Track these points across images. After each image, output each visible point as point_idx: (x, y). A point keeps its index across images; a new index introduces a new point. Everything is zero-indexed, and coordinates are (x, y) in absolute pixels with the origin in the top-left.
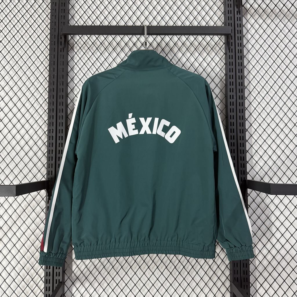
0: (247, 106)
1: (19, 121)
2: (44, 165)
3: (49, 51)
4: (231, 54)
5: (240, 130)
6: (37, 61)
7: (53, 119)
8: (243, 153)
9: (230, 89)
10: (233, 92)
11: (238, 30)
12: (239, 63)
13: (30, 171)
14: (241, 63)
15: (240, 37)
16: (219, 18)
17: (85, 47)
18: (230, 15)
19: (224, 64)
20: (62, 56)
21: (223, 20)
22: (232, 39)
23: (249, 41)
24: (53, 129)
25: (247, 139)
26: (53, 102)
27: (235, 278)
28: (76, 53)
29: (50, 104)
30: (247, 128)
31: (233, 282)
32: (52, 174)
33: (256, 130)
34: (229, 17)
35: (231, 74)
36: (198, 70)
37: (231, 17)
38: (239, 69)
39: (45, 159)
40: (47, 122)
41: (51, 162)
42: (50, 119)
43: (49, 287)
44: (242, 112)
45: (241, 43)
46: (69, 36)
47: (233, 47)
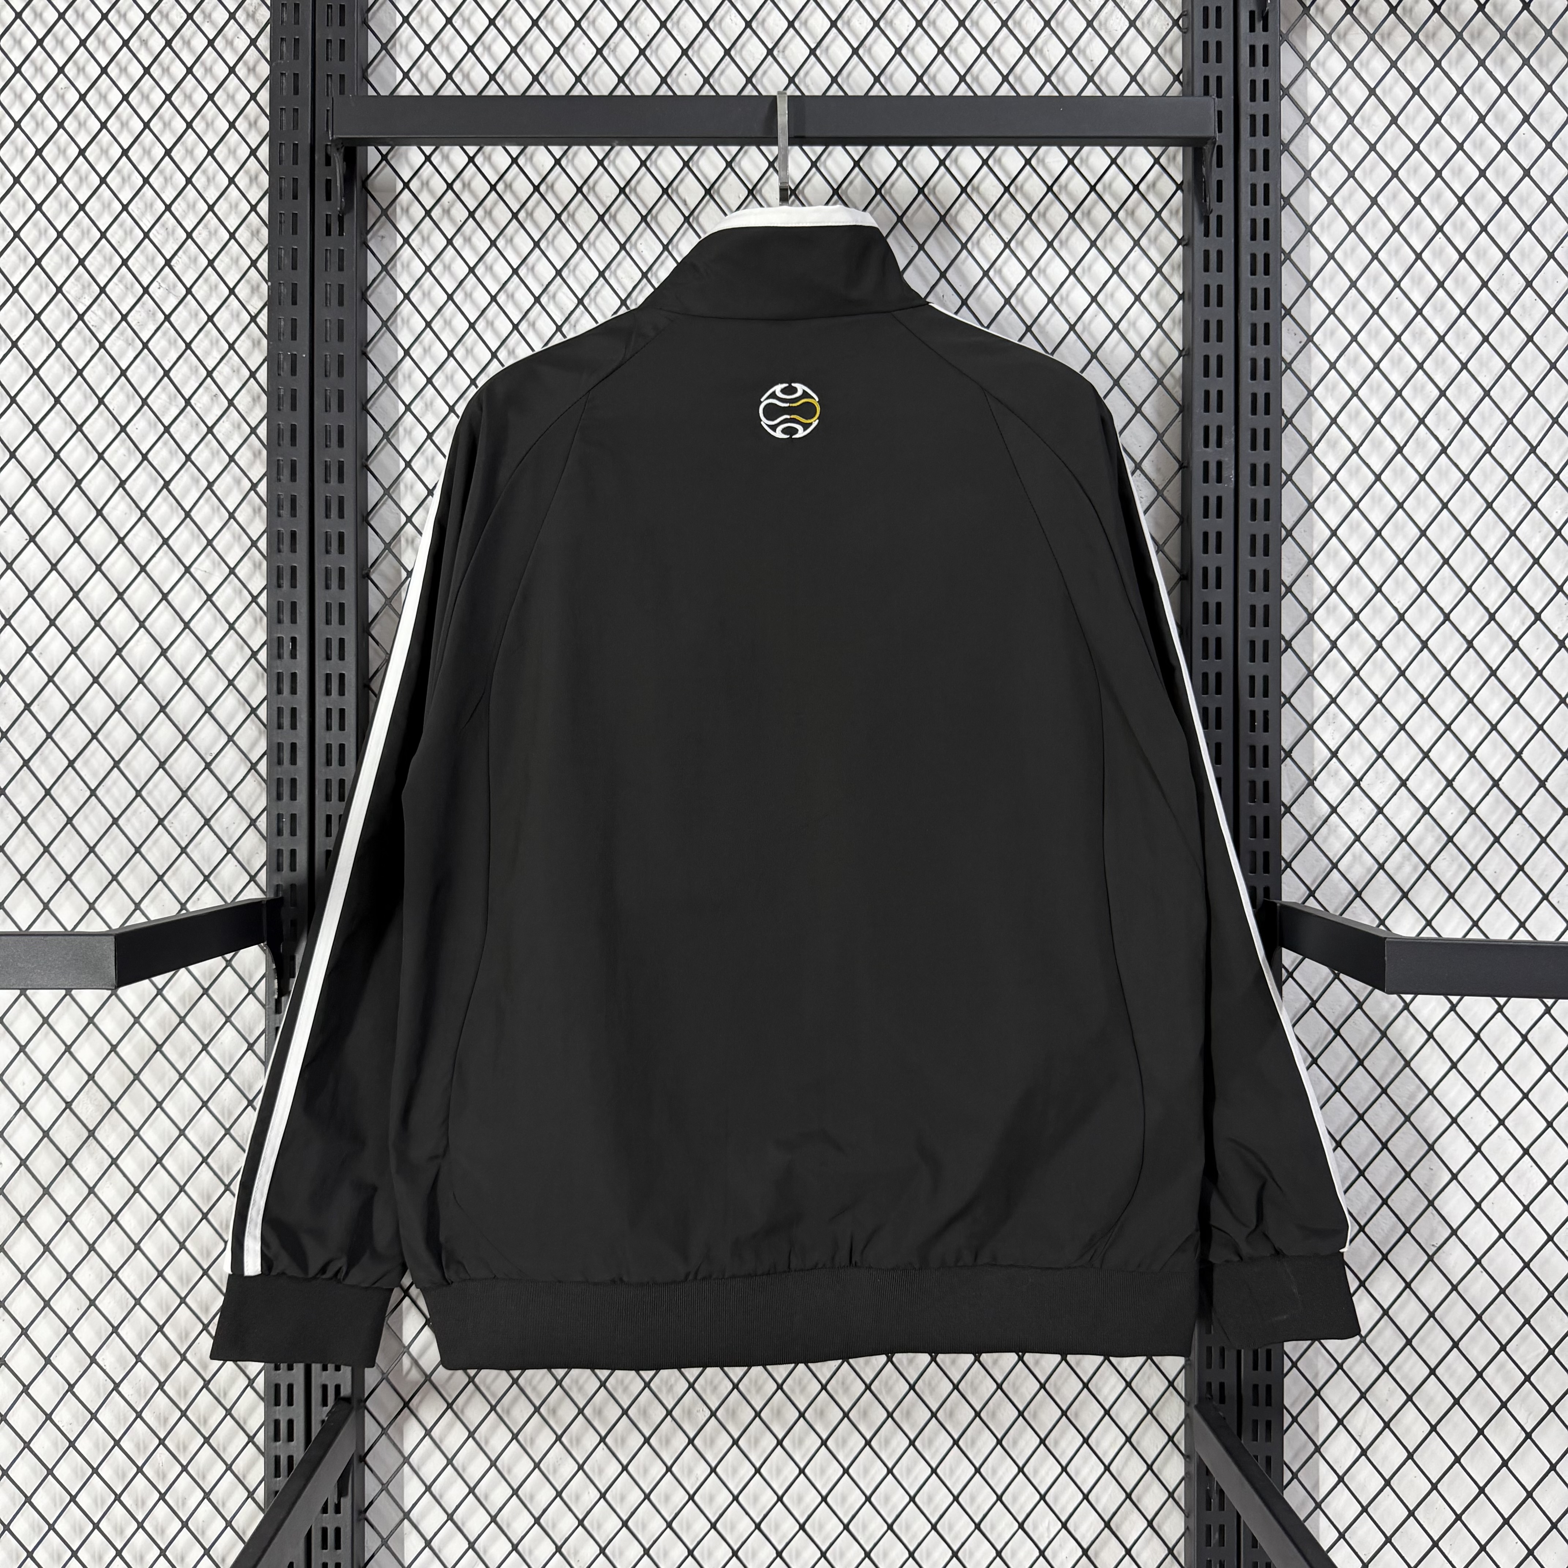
0: (1295, 519)
1: (120, 596)
2: (253, 822)
3: (265, 232)
4: (1213, 244)
5: (1253, 643)
6: (206, 280)
7: (293, 585)
8: (1266, 764)
9: (1207, 429)
10: (1219, 444)
11: (1253, 118)
12: (1254, 291)
13: (184, 850)
14: (1267, 291)
15: (1266, 152)
16: (1154, 51)
17: (452, 205)
18: (1212, 35)
19: (1176, 297)
20: (335, 259)
21: (1174, 59)
22: (1220, 164)
23: (1314, 174)
24: (294, 640)
25: (1286, 690)
26: (293, 500)
27: (1209, 1385)
28: (406, 241)
29: (280, 506)
30: (1287, 632)
31: (1196, 1407)
32: (293, 867)
33: (1334, 645)
34: (1206, 44)
35: (1214, 349)
36: (1042, 329)
37: (1219, 44)
38: (1254, 326)
39: (258, 790)
40: (263, 600)
41: (286, 807)
42: (279, 586)
43: (290, 1423)
44: (1266, 553)
45: (1266, 187)
46: (371, 150)
47: (1226, 208)
